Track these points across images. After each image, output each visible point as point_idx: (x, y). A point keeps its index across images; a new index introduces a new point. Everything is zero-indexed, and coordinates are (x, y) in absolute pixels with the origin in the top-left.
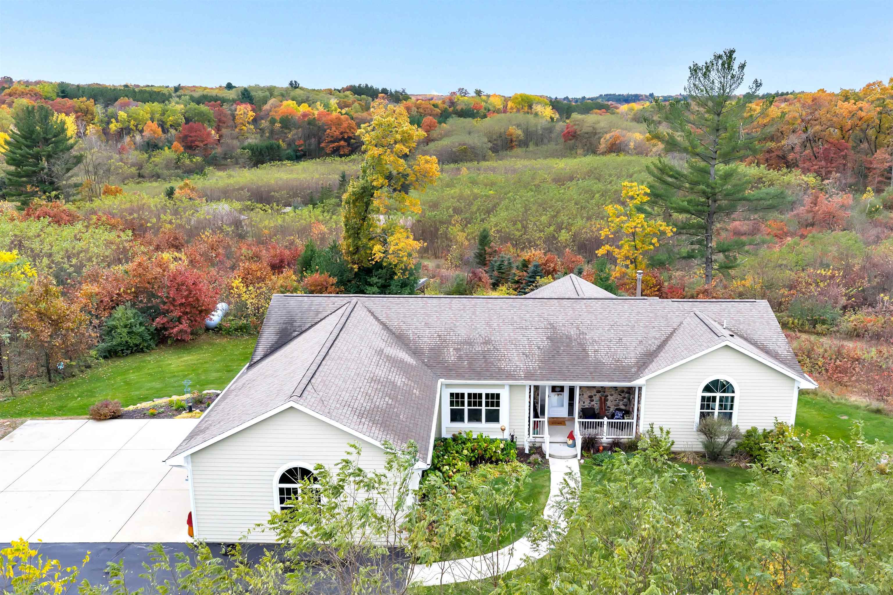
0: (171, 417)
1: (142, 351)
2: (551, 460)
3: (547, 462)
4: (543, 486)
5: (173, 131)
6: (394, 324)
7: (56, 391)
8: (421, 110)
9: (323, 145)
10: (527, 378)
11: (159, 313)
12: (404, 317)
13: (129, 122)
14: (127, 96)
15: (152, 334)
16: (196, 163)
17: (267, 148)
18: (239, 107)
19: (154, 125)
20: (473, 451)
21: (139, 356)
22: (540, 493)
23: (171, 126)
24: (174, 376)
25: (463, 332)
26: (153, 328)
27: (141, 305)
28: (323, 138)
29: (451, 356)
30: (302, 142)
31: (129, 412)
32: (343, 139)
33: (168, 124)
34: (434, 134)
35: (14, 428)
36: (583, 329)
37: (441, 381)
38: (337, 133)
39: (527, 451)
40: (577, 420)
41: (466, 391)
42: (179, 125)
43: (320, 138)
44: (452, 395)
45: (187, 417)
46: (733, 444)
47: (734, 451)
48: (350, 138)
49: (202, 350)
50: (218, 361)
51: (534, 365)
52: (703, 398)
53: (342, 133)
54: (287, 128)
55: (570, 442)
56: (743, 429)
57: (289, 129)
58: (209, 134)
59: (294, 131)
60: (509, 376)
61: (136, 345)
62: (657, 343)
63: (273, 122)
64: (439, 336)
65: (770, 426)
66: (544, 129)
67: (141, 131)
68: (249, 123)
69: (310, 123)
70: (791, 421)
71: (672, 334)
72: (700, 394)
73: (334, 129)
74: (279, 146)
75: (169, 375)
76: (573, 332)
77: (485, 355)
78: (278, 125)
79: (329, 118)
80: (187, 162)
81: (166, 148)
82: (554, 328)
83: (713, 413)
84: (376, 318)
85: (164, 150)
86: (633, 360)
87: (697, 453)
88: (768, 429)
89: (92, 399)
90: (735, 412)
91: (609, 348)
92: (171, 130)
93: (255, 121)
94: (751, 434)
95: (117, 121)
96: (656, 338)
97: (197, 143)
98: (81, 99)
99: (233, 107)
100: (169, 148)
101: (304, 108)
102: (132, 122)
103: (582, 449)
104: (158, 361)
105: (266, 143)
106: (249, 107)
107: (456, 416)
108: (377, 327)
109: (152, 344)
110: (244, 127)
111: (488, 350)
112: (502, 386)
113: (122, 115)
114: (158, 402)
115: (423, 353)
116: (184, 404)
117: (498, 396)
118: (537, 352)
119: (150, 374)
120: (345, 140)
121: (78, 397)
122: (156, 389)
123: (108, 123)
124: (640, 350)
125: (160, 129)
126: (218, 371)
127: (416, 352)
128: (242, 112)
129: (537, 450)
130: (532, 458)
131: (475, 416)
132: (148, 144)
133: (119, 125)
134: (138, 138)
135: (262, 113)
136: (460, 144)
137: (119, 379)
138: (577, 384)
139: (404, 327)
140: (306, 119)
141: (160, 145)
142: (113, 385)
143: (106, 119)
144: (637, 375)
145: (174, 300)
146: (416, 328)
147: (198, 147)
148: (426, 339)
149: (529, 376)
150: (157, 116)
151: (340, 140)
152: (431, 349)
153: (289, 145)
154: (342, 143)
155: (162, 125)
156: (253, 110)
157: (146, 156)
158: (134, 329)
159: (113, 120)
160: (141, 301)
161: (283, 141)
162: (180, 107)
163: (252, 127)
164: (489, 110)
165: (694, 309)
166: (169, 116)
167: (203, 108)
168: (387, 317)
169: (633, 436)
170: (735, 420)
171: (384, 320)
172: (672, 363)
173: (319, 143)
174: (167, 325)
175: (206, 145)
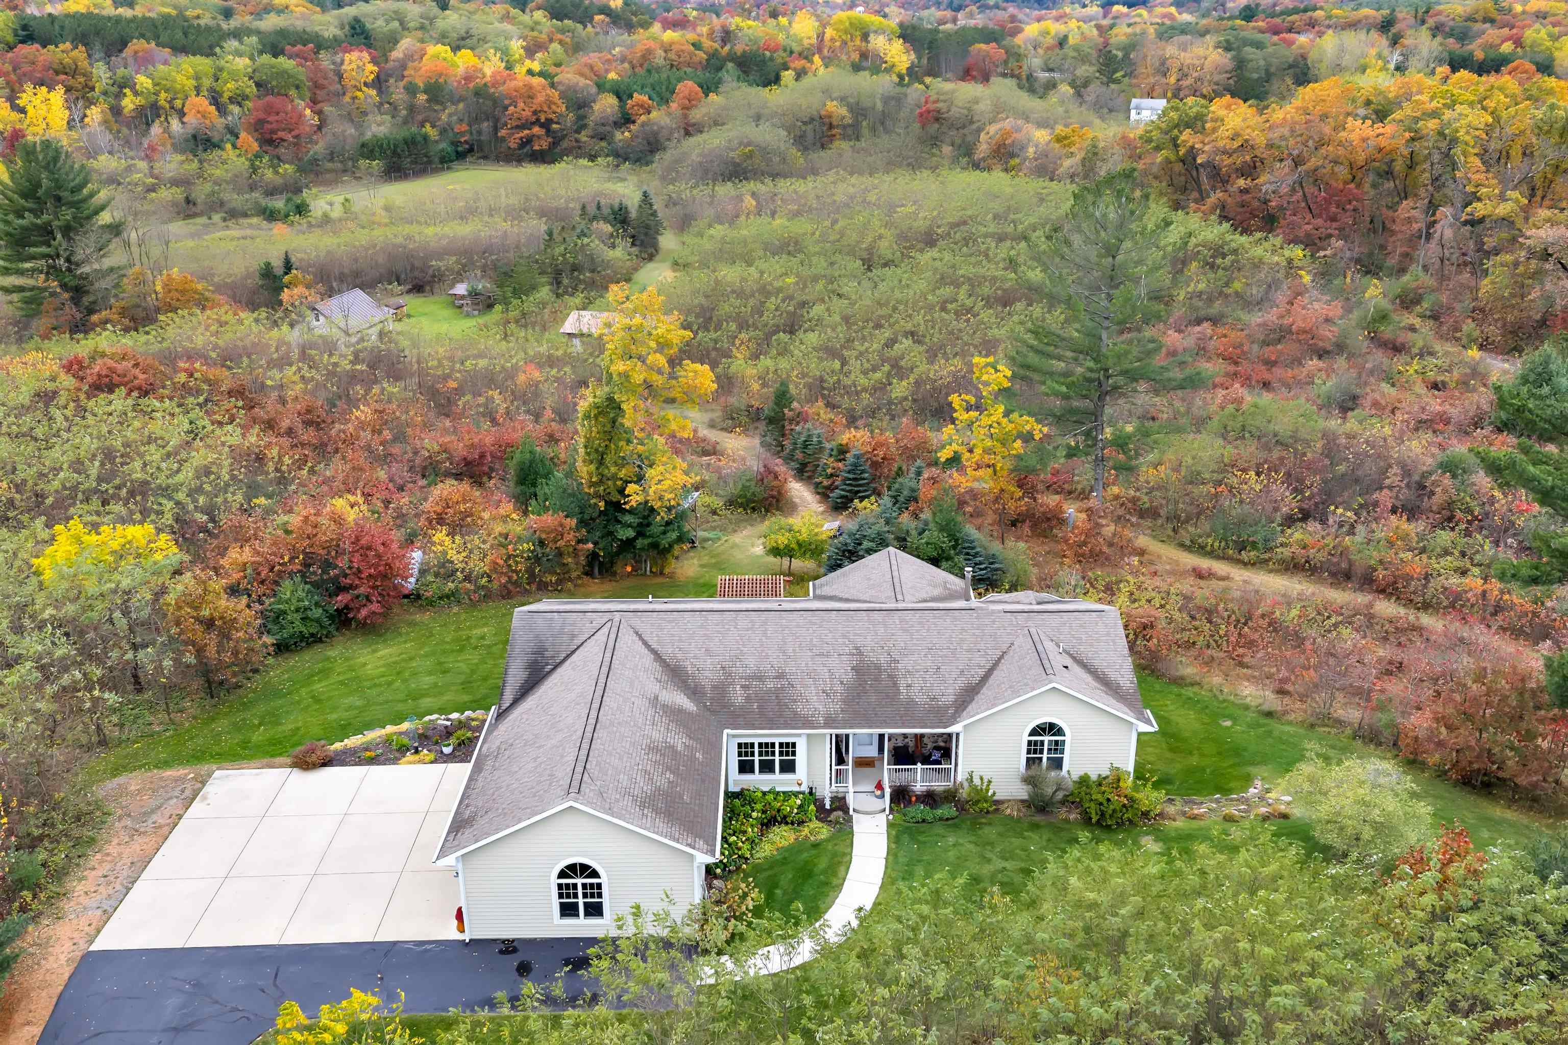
0: (395, 761)
1: (320, 641)
2: (855, 816)
3: (850, 820)
4: (844, 854)
5: (236, 109)
6: (667, 651)
7: (226, 714)
8: (672, 56)
9: (502, 133)
10: (827, 725)
11: (342, 589)
12: (680, 641)
13: (156, 94)
14: (142, 36)
15: (331, 617)
16: (283, 176)
17: (406, 142)
18: (347, 57)
19: (202, 103)
20: (764, 812)
21: (318, 648)
22: (840, 863)
23: (230, 98)
24: (375, 685)
25: (751, 663)
26: (332, 609)
27: (314, 578)
28: (503, 120)
29: (738, 696)
30: (464, 127)
31: (337, 753)
32: (537, 122)
33: (226, 95)
34: (696, 115)
35: (204, 783)
36: (895, 655)
37: (726, 731)
38: (527, 113)
39: (828, 807)
40: (886, 766)
41: (756, 741)
42: (246, 97)
43: (497, 120)
44: (740, 745)
45: (414, 763)
46: (1060, 795)
47: (1063, 802)
48: (549, 121)
49: (400, 634)
50: (426, 656)
51: (835, 707)
52: (1030, 743)
53: (535, 113)
54: (438, 102)
55: (879, 793)
56: (1075, 776)
57: (442, 103)
58: (301, 115)
59: (451, 109)
60: (807, 723)
61: (312, 635)
62: (982, 672)
63: (411, 90)
64: (723, 668)
65: (1105, 772)
66: (886, 100)
67: (181, 114)
68: (366, 84)
69: (477, 94)
70: (1130, 766)
71: (1000, 659)
72: (1026, 738)
73: (521, 105)
74: (425, 138)
75: (367, 684)
76: (883, 659)
77: (778, 693)
78: (422, 97)
79: (513, 84)
80: (269, 174)
81: (229, 146)
82: (860, 653)
83: (1041, 759)
84: (645, 643)
85: (223, 149)
86: (952, 698)
87: (1023, 801)
88: (1104, 774)
89: (280, 728)
90: (1066, 757)
91: (925, 681)
92: (231, 107)
93: (379, 83)
94: (1084, 781)
95: (136, 93)
96: (980, 666)
97: (281, 134)
98: (62, 47)
99: (338, 59)
100: (234, 146)
101: (464, 60)
102: (163, 95)
103: (892, 801)
104: (347, 659)
105: (403, 133)
106: (366, 56)
107: (745, 767)
108: (648, 659)
109: (332, 629)
110: (359, 94)
111: (783, 688)
112: (799, 735)
113: (143, 81)
114: (372, 735)
115: (704, 694)
116: (405, 741)
117: (794, 745)
118: (839, 688)
119: (342, 683)
120: (542, 126)
121: (260, 724)
122: (356, 708)
123: (120, 95)
124: (961, 683)
125: (213, 108)
126: (430, 673)
127: (694, 692)
128: (354, 66)
129: (840, 803)
130: (832, 817)
131: (767, 767)
132: (195, 137)
133: (139, 101)
134: (175, 125)
135: (391, 64)
136: (740, 144)
137: (303, 691)
138: (887, 731)
139: (679, 656)
140: (471, 85)
141: (215, 140)
142: (299, 702)
143: (115, 89)
144: (953, 720)
145: (359, 571)
146: (695, 657)
147: (283, 140)
148: (707, 674)
149: (829, 722)
150: (207, 82)
151: (533, 123)
152: (714, 687)
153: (443, 132)
154: (536, 130)
155: (215, 99)
156: (374, 61)
157: (195, 165)
158: (309, 613)
159: (127, 91)
160: (315, 573)
161: (433, 126)
162: (242, 63)
163: (373, 92)
164: (792, 52)
165: (1030, 623)
166: (226, 83)
167: (285, 63)
168: (658, 642)
169: (951, 784)
170: (1066, 766)
171: (655, 646)
172: (994, 706)
173: (496, 129)
174: (352, 605)
175: (297, 137)
